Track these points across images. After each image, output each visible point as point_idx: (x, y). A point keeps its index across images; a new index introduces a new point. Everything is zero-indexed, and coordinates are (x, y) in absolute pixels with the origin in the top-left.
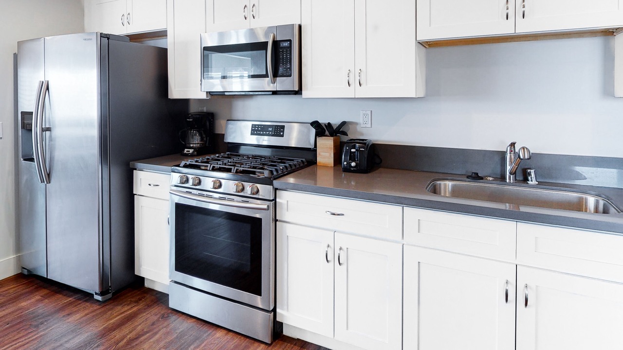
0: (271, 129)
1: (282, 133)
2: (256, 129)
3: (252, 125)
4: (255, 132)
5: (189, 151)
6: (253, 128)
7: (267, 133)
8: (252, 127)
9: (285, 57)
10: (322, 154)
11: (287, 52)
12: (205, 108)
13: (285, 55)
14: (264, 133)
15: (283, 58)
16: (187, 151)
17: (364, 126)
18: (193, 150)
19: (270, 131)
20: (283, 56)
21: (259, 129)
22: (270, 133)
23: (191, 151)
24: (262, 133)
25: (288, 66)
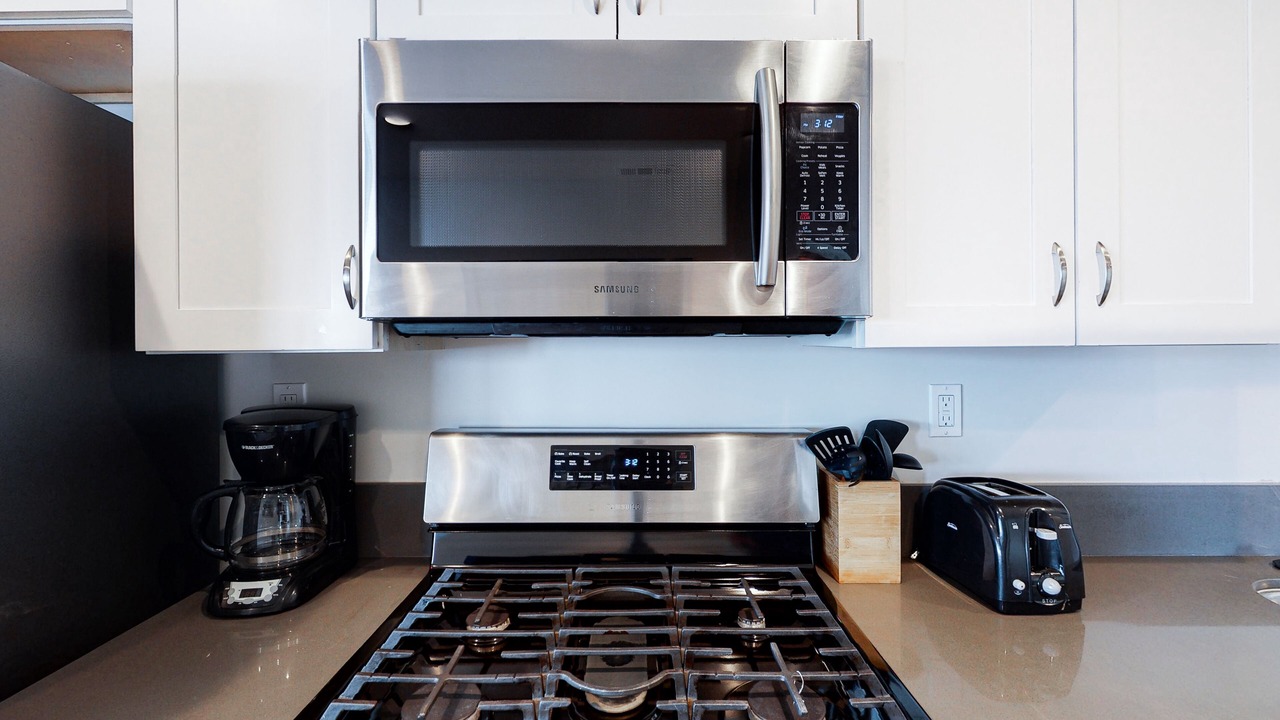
0: (635, 462)
1: (683, 477)
2: (573, 463)
3: (554, 448)
4: (570, 478)
5: (257, 592)
6: (558, 463)
7: (622, 477)
8: (553, 458)
9: (822, 174)
10: (856, 541)
11: (831, 157)
12: (304, 386)
13: (822, 166)
14: (611, 477)
15: (815, 178)
16: (245, 593)
17: (942, 431)
18: (276, 582)
19: (631, 470)
20: (814, 169)
21: (586, 463)
22: (636, 477)
23: (268, 589)
24: (598, 478)
25: (841, 216)
